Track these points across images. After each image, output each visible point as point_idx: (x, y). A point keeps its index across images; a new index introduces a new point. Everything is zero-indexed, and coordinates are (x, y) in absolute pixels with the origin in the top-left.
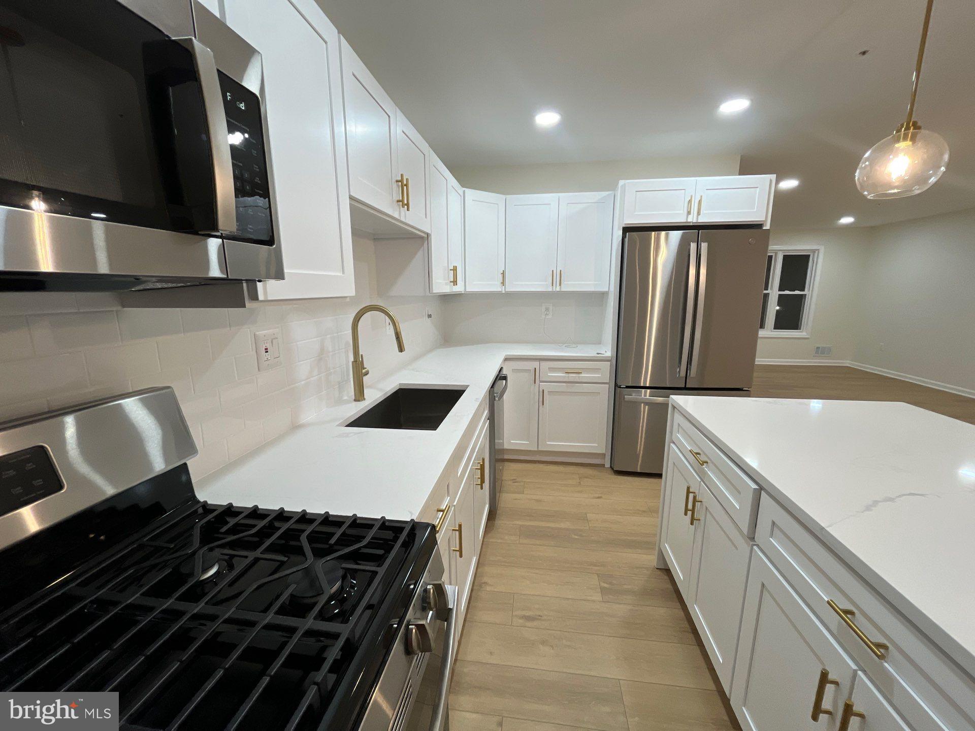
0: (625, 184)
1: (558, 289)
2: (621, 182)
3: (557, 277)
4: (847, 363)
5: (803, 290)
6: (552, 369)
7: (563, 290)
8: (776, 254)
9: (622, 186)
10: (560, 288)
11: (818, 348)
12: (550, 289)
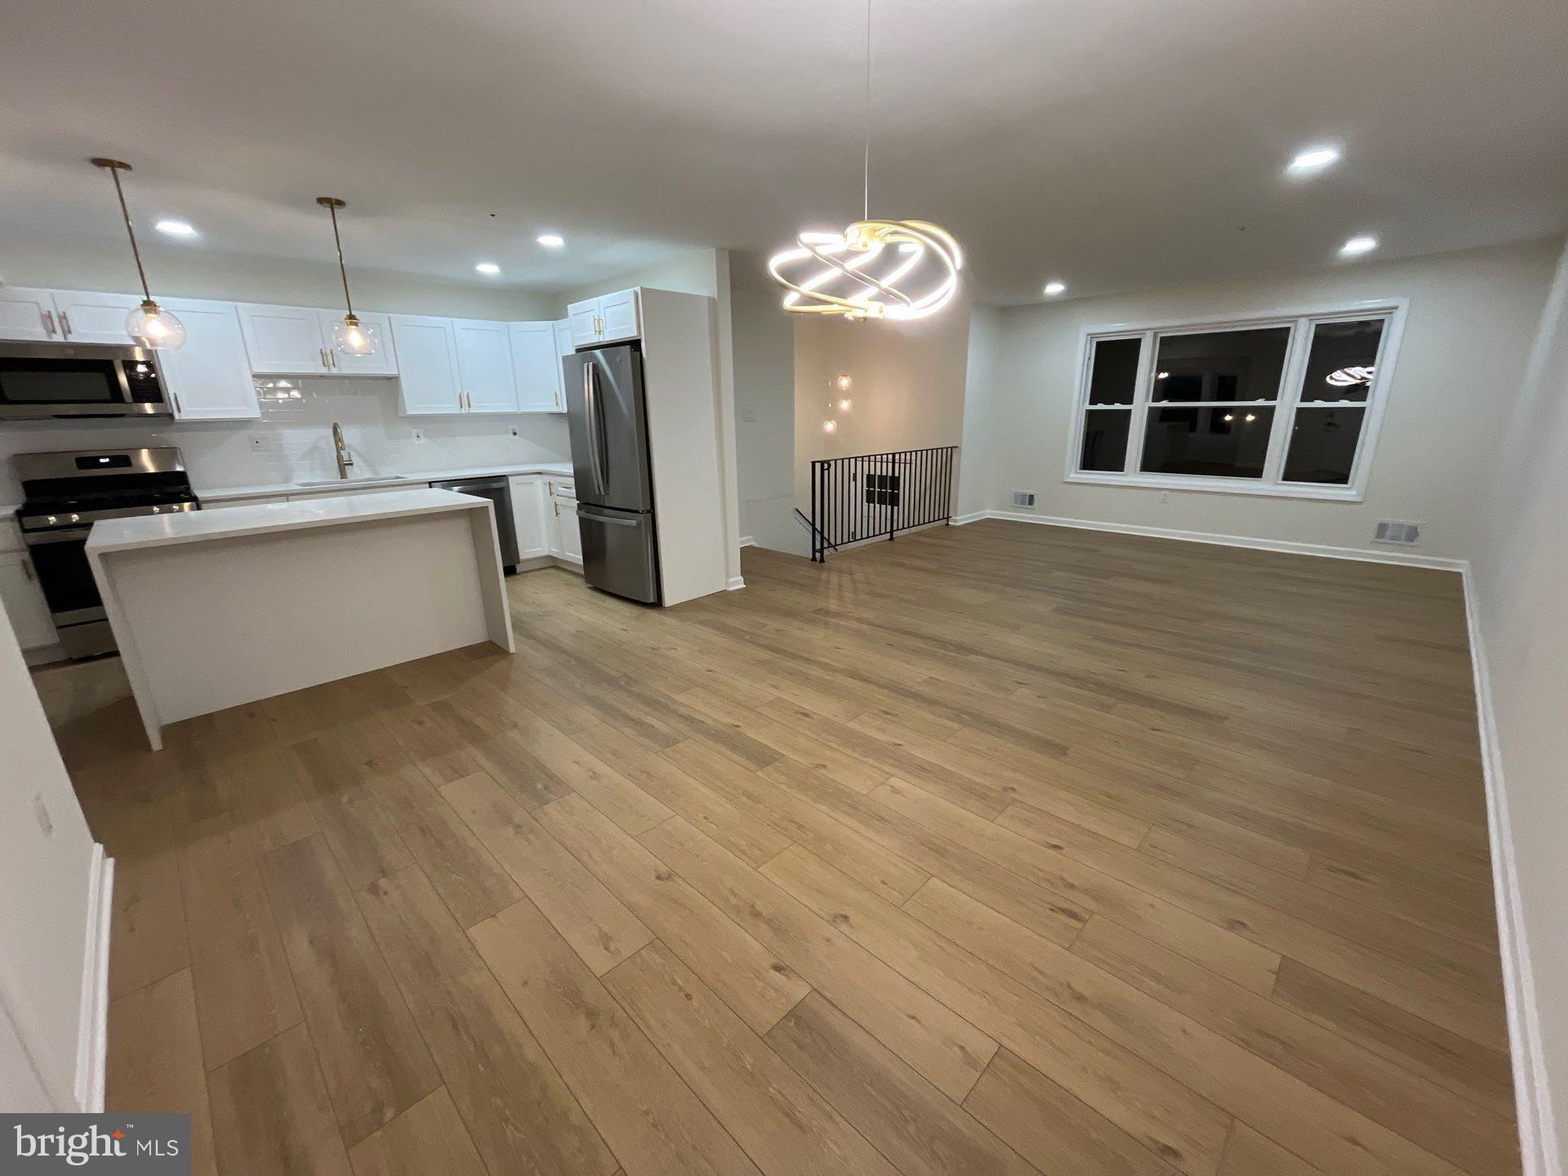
6: (559, 484)
8: (1296, 324)
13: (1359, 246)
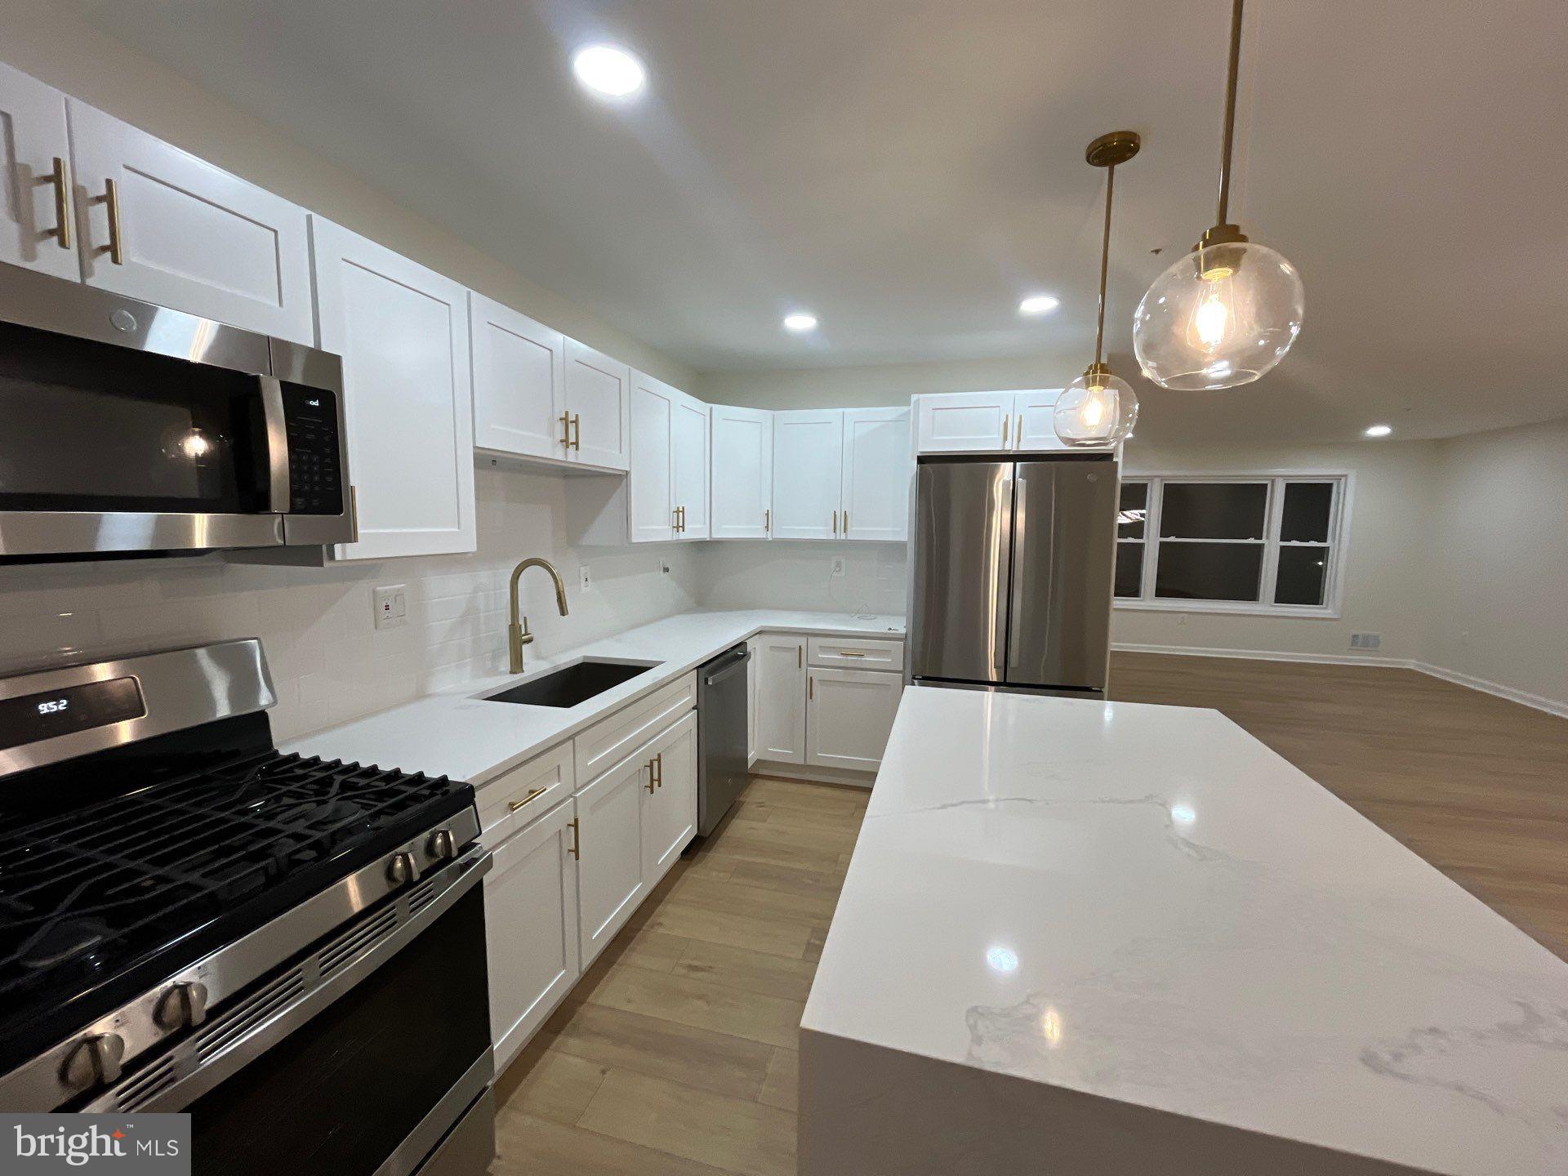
0: (918, 400)
1: (843, 537)
2: (914, 397)
3: (842, 521)
4: (1411, 664)
5: (1325, 541)
6: (824, 649)
7: (849, 538)
8: (1273, 482)
9: (915, 402)
10: (846, 536)
11: (1355, 636)
12: (832, 537)
13: (1379, 431)
